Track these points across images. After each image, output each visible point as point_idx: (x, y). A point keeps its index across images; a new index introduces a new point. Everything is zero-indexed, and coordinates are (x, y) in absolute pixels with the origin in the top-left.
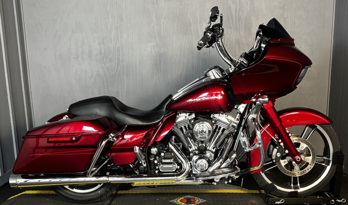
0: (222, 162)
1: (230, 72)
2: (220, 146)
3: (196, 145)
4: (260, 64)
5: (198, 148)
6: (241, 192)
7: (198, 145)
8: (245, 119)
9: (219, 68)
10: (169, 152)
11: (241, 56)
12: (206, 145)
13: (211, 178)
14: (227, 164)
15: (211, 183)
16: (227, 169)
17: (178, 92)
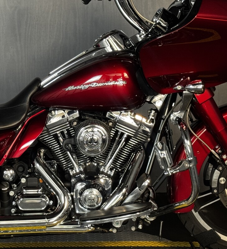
0: (126, 193)
1: (138, 40)
2: (122, 166)
3: (80, 165)
4: (188, 28)
5: (85, 169)
6: (159, 246)
7: (85, 164)
8: (164, 120)
9: (119, 34)
10: (35, 176)
11: (157, 15)
12: (98, 164)
13: (107, 220)
14: (135, 197)
15: (108, 230)
16: (135, 205)
17: (49, 75)
